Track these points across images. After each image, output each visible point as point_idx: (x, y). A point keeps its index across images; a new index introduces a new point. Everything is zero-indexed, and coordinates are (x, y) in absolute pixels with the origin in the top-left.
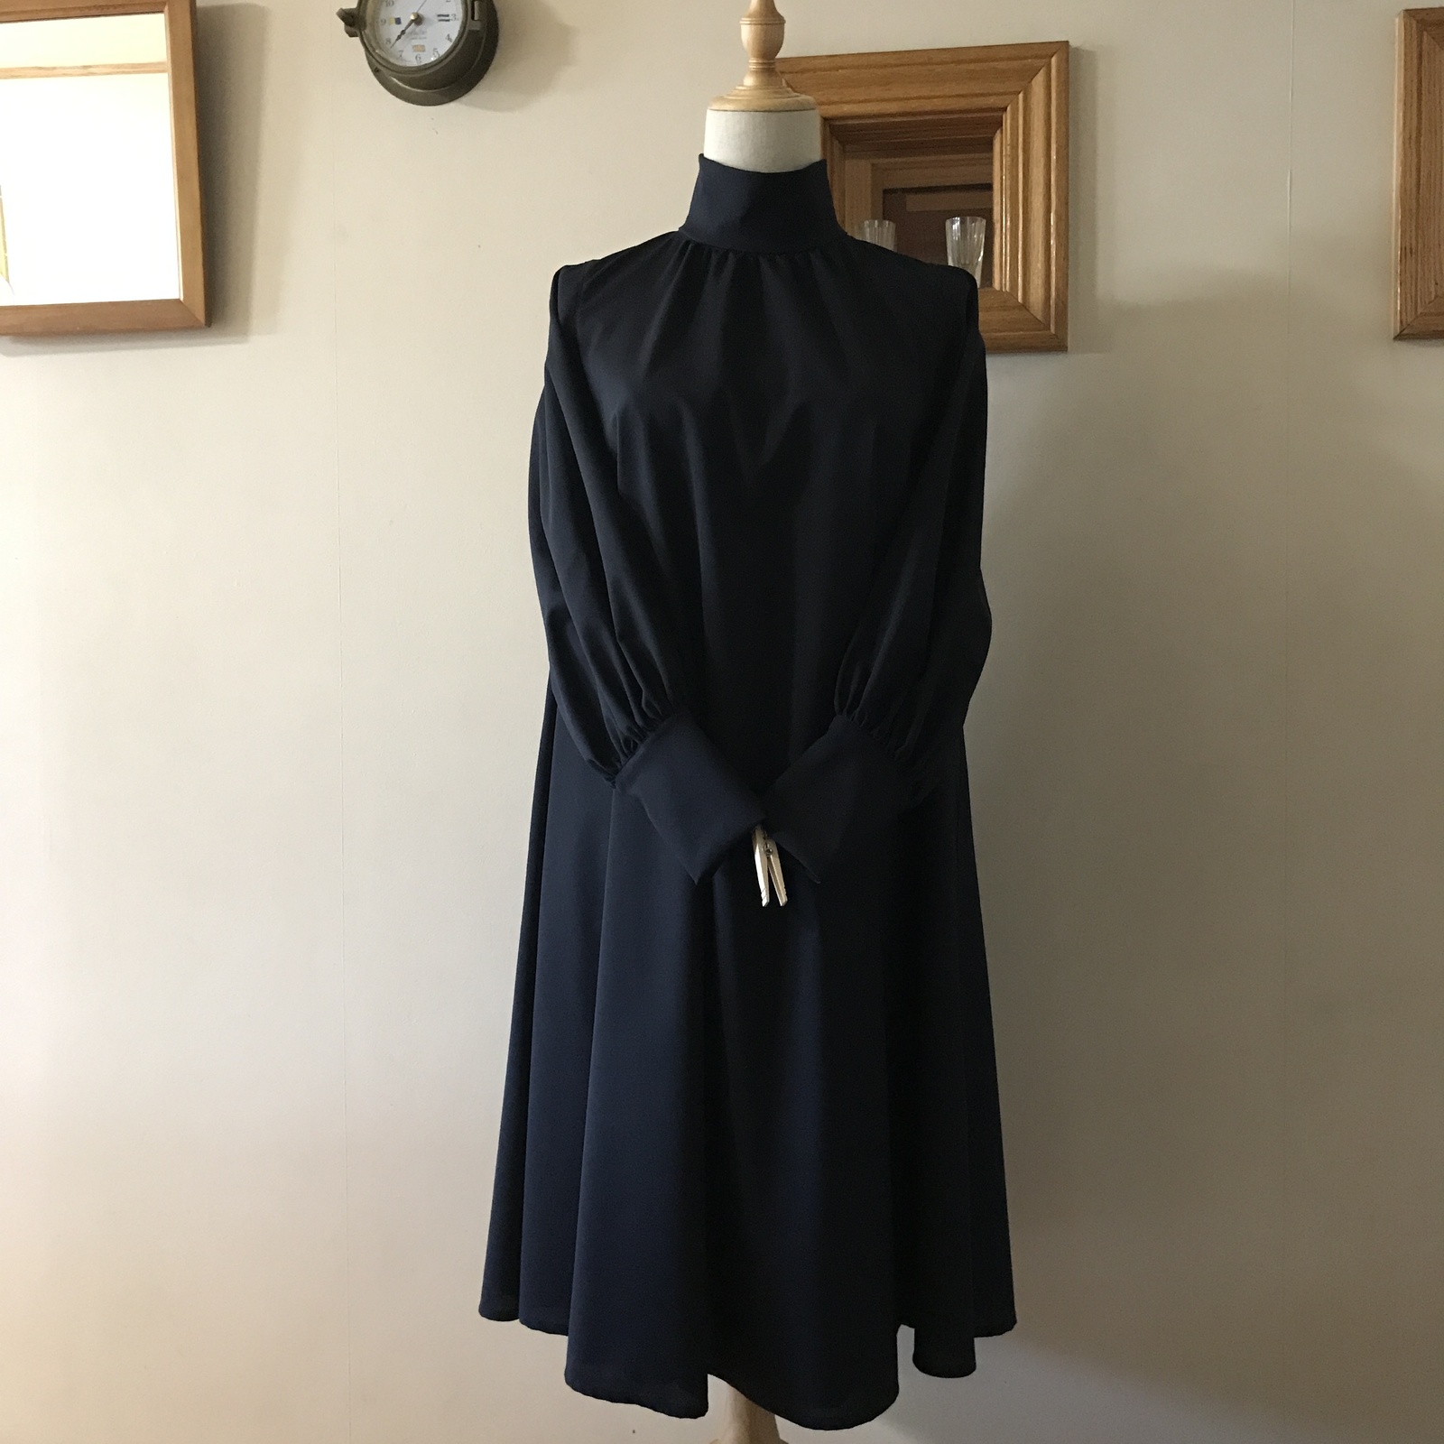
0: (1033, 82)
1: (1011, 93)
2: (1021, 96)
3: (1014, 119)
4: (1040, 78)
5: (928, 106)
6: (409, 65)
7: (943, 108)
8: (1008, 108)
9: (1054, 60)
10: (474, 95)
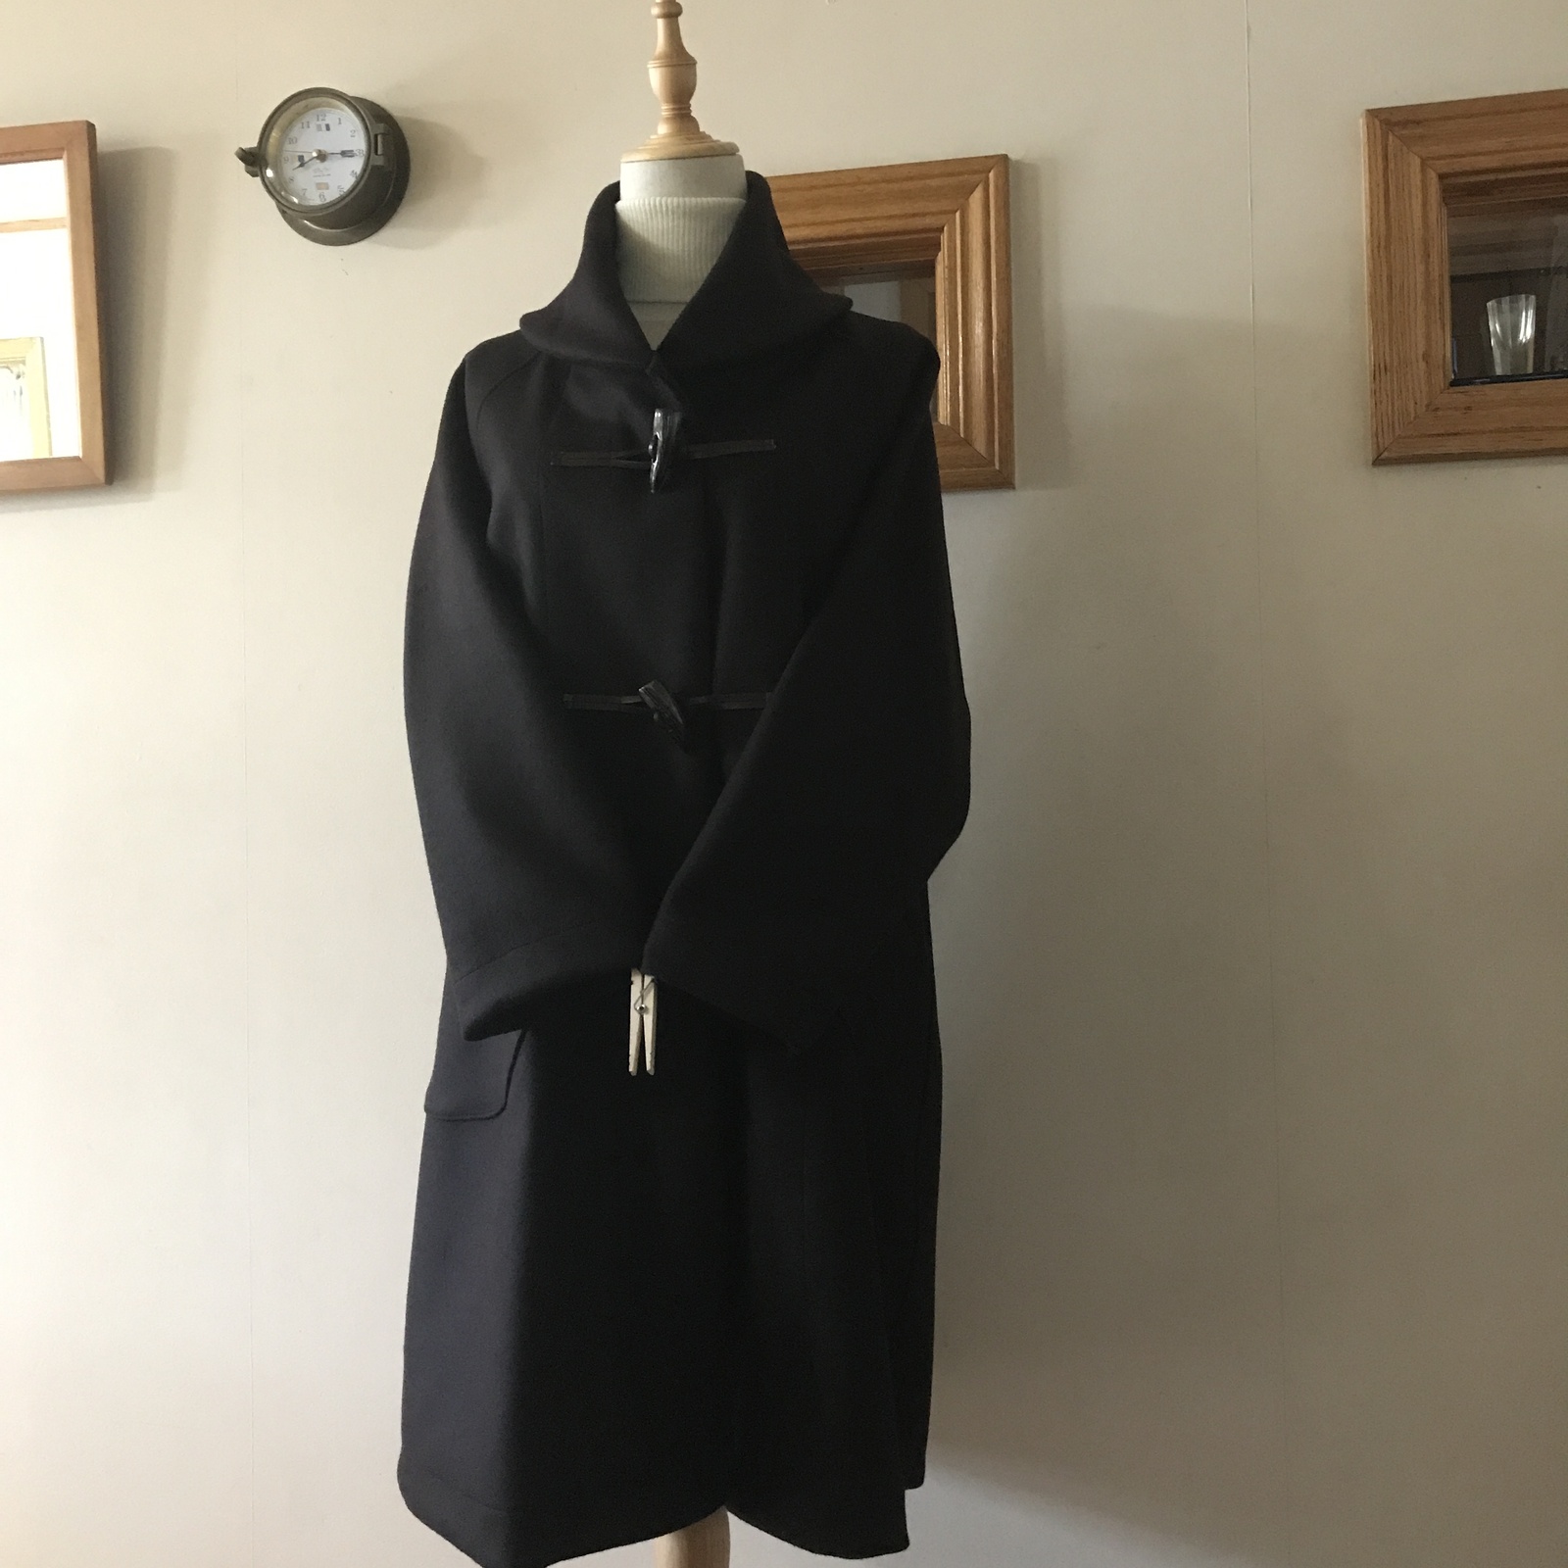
0: (971, 200)
1: (945, 212)
2: (958, 214)
3: (952, 240)
4: (977, 197)
5: (859, 228)
6: (312, 203)
7: (874, 231)
8: (945, 228)
9: (991, 175)
10: (386, 233)
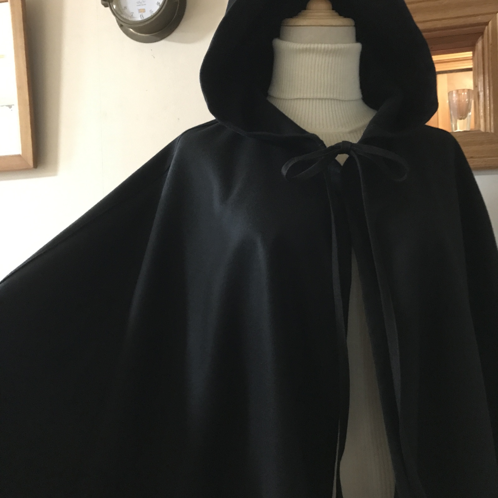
1: (491, 14)
6: (136, 20)
8: (490, 23)
10: (175, 35)
